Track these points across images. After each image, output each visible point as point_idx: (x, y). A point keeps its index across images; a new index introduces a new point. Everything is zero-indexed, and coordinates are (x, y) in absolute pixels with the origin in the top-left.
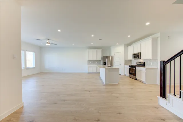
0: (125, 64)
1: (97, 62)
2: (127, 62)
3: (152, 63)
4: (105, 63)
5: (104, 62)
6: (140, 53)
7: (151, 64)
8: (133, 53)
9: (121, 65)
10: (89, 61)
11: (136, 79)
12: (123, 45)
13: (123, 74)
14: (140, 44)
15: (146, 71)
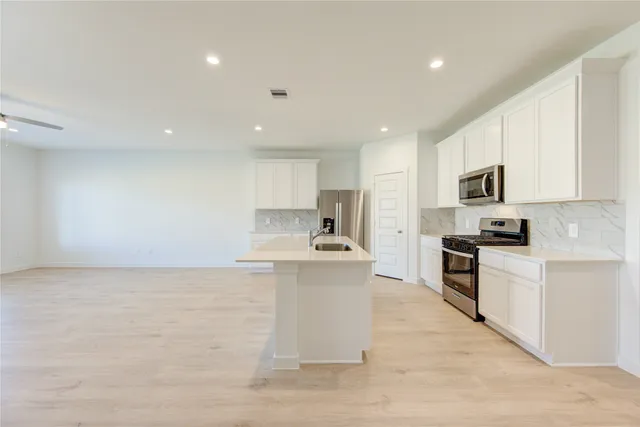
0: (425, 230)
1: (297, 219)
2: (430, 219)
3: (573, 230)
4: (332, 222)
5: (326, 221)
6: (501, 169)
7: (567, 231)
8: (462, 173)
9: (405, 233)
10: (261, 213)
11: (480, 318)
12: (415, 135)
13: (411, 279)
14: (503, 117)
15: (543, 283)
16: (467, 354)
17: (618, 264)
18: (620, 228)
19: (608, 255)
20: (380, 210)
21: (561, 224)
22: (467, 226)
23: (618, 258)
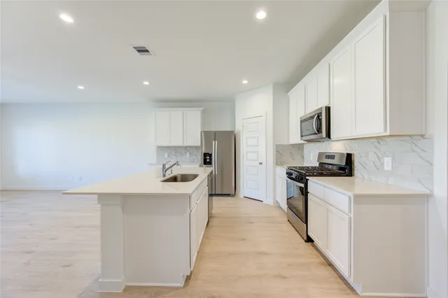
1: (188, 154)
2: (281, 152)
3: (388, 163)
4: (211, 156)
5: (205, 155)
6: (328, 109)
7: (383, 165)
8: (302, 116)
9: (264, 164)
11: (309, 240)
12: (272, 85)
13: (269, 201)
14: (330, 65)
15: (352, 215)
16: (285, 278)
17: (426, 198)
18: (428, 162)
19: (419, 189)
20: (247, 146)
21: (378, 157)
22: (312, 159)
23: (428, 192)
